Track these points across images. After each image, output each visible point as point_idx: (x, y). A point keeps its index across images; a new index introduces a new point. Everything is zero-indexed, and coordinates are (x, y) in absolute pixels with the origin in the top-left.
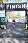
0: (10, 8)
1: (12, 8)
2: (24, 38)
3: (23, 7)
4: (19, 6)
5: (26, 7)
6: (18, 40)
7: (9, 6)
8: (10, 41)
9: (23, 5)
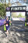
0: (14, 10)
1: (16, 10)
2: (24, 32)
3: (24, 9)
4: (20, 8)
5: (26, 9)
6: (19, 33)
7: (13, 9)
8: (14, 33)
9: (24, 7)
